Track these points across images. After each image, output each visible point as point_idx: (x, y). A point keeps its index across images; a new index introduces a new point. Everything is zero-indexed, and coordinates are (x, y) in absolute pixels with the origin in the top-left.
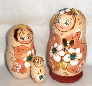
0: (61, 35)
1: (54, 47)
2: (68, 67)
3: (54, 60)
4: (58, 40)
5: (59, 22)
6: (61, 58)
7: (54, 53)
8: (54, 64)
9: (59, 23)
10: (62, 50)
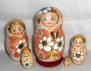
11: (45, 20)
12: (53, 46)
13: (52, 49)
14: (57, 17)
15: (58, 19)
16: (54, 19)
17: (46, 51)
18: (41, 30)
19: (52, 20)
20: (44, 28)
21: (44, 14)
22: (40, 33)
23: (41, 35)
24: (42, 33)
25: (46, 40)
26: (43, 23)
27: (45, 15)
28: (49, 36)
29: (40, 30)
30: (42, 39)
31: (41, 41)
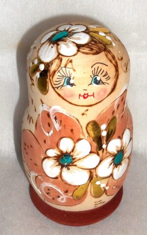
0: (83, 114)
1: (61, 152)
2: (107, 188)
3: (66, 183)
4: (72, 130)
5: (72, 81)
6: (91, 173)
7: (63, 166)
8: (66, 192)
9: (72, 85)
10: (91, 152)
11: (68, 83)
12: (95, 168)
13: (91, 178)
14: (112, 72)
15: (117, 77)
16: (104, 80)
17: (70, 185)
18: (52, 117)
19: (94, 85)
20: (64, 112)
21: (65, 60)
22: (49, 125)
23: (51, 132)
24: (57, 126)
25: (73, 151)
26: (59, 95)
27: (69, 65)
28: (82, 137)
29: (48, 115)
30: (57, 145)
31: (52, 153)
